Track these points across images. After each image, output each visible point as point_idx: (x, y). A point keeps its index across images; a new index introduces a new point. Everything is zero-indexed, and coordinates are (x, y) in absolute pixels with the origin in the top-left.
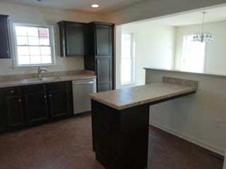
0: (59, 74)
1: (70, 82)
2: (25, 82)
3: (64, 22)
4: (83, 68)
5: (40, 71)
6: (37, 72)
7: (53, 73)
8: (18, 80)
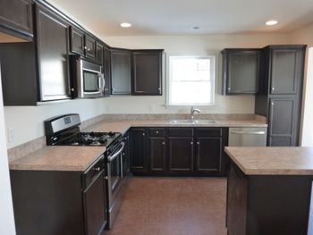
0: (217, 117)
1: (226, 129)
2: (175, 123)
3: (226, 50)
4: (253, 112)
5: (193, 112)
6: (189, 112)
7: (209, 115)
8: (168, 120)
